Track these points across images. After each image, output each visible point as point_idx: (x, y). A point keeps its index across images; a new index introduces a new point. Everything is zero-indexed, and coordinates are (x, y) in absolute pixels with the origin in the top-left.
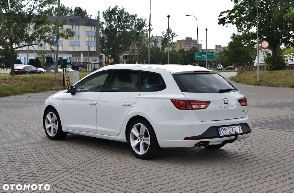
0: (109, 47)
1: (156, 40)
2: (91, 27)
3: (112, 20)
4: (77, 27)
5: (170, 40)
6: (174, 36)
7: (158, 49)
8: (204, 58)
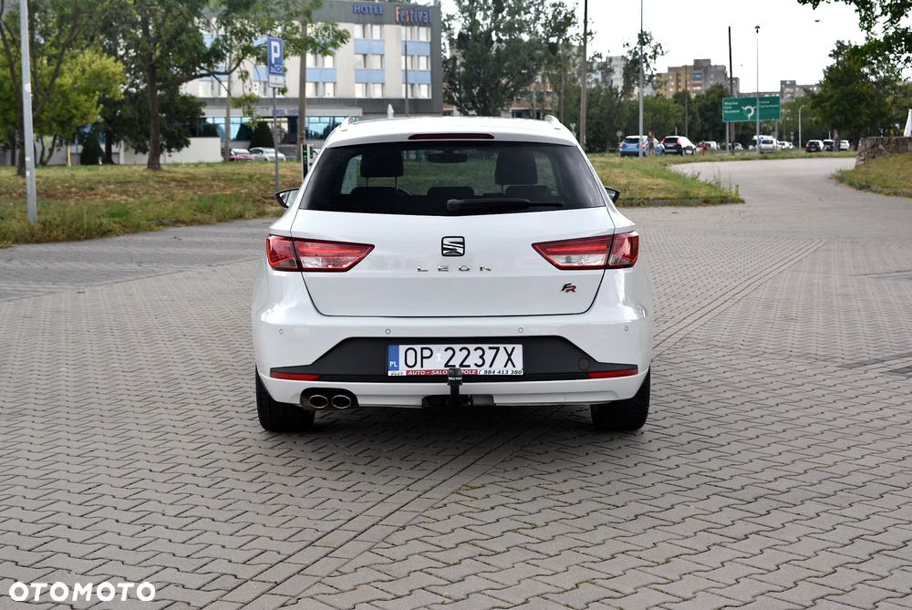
0: (469, 88)
1: (605, 64)
2: (416, 28)
3: (476, 8)
4: (376, 28)
5: (648, 66)
6: (660, 52)
7: (612, 91)
8: (750, 115)
